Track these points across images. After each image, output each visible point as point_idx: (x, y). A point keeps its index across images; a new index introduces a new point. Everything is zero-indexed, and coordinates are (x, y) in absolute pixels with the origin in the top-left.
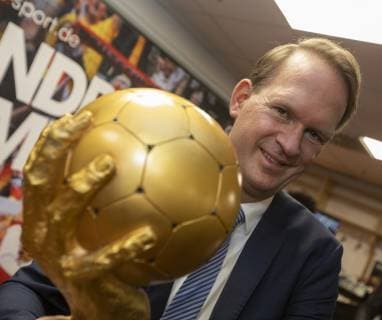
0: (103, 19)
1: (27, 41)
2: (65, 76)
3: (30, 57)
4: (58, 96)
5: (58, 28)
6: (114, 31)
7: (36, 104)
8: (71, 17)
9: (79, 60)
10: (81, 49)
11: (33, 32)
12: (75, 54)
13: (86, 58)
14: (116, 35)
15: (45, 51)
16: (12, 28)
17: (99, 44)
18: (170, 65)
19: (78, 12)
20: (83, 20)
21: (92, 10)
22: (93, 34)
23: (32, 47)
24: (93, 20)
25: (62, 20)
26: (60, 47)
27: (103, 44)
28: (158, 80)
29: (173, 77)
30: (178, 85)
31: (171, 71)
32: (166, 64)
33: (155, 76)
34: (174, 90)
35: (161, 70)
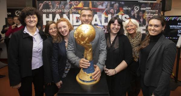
0: (79, 4)
1: (67, 16)
2: (77, 17)
3: (69, 18)
4: (77, 22)
6: (83, 4)
7: (74, 25)
8: (73, 7)
9: (78, 13)
10: (77, 11)
11: (67, 13)
12: (77, 13)
13: (79, 12)
14: (83, 5)
15: (71, 15)
16: (64, 15)
17: (81, 8)
19: (73, 6)
20: (75, 6)
21: (76, 4)
23: (68, 16)
24: (77, 5)
25: (71, 9)
27: (82, 8)
28: (100, 7)
29: (104, 5)
30: (107, 6)
31: (103, 4)
32: (100, 3)
33: (98, 7)
34: (107, 7)
35: (100, 5)
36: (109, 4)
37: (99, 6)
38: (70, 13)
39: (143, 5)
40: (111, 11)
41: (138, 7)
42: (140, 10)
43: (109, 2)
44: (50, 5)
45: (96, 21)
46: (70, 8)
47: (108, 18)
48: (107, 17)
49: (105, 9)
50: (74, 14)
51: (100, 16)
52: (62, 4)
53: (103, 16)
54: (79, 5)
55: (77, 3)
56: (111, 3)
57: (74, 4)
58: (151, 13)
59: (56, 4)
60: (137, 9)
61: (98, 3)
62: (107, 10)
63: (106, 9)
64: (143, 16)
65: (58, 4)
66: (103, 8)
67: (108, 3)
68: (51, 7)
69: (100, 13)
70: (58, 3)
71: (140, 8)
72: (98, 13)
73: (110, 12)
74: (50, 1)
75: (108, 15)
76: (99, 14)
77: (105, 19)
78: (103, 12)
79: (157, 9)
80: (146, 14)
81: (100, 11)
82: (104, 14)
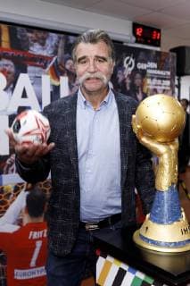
28: (36, 50)
30: (57, 47)
31: (44, 39)
32: (37, 36)
33: (31, 48)
34: (55, 53)
35: (35, 41)
36: (62, 43)
37: (32, 45)
39: (142, 56)
40: (68, 67)
41: (131, 59)
42: (136, 70)
43: (62, 36)
45: (24, 95)
47: (59, 87)
48: (56, 83)
49: (51, 58)
51: (37, 81)
53: (47, 81)
56: (67, 40)
58: (158, 79)
60: (130, 66)
61: (30, 35)
62: (57, 60)
63: (54, 59)
64: (142, 85)
66: (45, 53)
67: (60, 38)
69: (37, 69)
71: (136, 63)
72: (29, 68)
73: (64, 67)
75: (59, 79)
76: (34, 72)
77: (51, 92)
78: (45, 67)
79: (168, 70)
80: (149, 81)
81: (38, 63)
82: (47, 74)
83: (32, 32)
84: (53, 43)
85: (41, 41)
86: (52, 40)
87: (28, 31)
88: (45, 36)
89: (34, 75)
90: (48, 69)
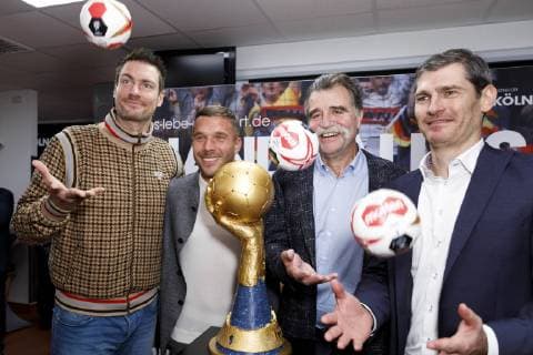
0: (281, 92)
5: (250, 121)
6: (296, 94)
8: (256, 108)
10: (274, 123)
14: (299, 96)
15: (249, 141)
18: (379, 81)
19: (259, 103)
20: (265, 104)
21: (269, 93)
22: (279, 107)
24: (273, 99)
25: (250, 114)
26: (258, 132)
28: (373, 102)
29: (392, 89)
30: (408, 92)
31: (386, 86)
32: (374, 84)
33: (365, 101)
34: (405, 100)
35: (372, 91)
37: (367, 97)
38: (246, 130)
44: (174, 102)
46: (247, 111)
47: (409, 148)
48: (404, 144)
49: (398, 110)
50: (259, 138)
51: (372, 143)
52: (214, 96)
53: (388, 142)
54: (282, 97)
55: (272, 89)
57: (260, 94)
59: (194, 97)
61: (363, 84)
62: (405, 112)
63: (402, 110)
65: (203, 99)
66: (386, 104)
67: (413, 79)
68: (177, 109)
69: (373, 127)
70: (201, 93)
74: (171, 90)
75: (408, 137)
76: (369, 131)
78: (386, 122)
81: (375, 120)
82: (389, 132)
83: (367, 80)
84: (400, 89)
85: (381, 89)
86: (399, 84)
87: (361, 80)
88: (387, 82)
89: (368, 135)
90: (391, 125)
